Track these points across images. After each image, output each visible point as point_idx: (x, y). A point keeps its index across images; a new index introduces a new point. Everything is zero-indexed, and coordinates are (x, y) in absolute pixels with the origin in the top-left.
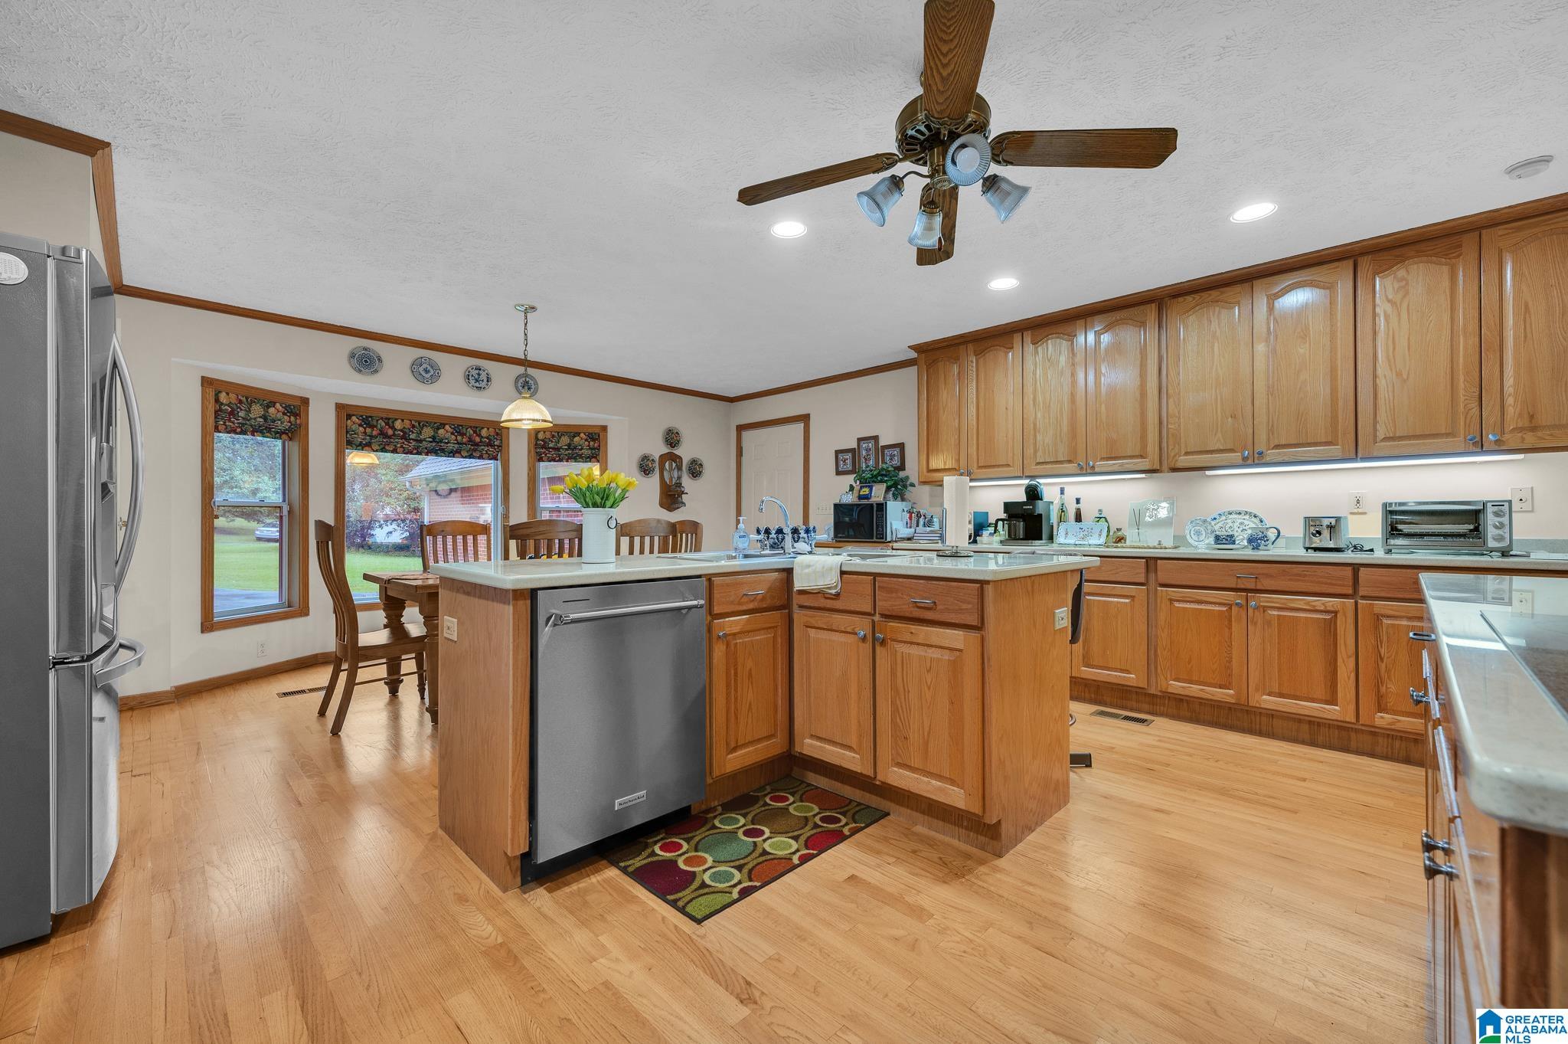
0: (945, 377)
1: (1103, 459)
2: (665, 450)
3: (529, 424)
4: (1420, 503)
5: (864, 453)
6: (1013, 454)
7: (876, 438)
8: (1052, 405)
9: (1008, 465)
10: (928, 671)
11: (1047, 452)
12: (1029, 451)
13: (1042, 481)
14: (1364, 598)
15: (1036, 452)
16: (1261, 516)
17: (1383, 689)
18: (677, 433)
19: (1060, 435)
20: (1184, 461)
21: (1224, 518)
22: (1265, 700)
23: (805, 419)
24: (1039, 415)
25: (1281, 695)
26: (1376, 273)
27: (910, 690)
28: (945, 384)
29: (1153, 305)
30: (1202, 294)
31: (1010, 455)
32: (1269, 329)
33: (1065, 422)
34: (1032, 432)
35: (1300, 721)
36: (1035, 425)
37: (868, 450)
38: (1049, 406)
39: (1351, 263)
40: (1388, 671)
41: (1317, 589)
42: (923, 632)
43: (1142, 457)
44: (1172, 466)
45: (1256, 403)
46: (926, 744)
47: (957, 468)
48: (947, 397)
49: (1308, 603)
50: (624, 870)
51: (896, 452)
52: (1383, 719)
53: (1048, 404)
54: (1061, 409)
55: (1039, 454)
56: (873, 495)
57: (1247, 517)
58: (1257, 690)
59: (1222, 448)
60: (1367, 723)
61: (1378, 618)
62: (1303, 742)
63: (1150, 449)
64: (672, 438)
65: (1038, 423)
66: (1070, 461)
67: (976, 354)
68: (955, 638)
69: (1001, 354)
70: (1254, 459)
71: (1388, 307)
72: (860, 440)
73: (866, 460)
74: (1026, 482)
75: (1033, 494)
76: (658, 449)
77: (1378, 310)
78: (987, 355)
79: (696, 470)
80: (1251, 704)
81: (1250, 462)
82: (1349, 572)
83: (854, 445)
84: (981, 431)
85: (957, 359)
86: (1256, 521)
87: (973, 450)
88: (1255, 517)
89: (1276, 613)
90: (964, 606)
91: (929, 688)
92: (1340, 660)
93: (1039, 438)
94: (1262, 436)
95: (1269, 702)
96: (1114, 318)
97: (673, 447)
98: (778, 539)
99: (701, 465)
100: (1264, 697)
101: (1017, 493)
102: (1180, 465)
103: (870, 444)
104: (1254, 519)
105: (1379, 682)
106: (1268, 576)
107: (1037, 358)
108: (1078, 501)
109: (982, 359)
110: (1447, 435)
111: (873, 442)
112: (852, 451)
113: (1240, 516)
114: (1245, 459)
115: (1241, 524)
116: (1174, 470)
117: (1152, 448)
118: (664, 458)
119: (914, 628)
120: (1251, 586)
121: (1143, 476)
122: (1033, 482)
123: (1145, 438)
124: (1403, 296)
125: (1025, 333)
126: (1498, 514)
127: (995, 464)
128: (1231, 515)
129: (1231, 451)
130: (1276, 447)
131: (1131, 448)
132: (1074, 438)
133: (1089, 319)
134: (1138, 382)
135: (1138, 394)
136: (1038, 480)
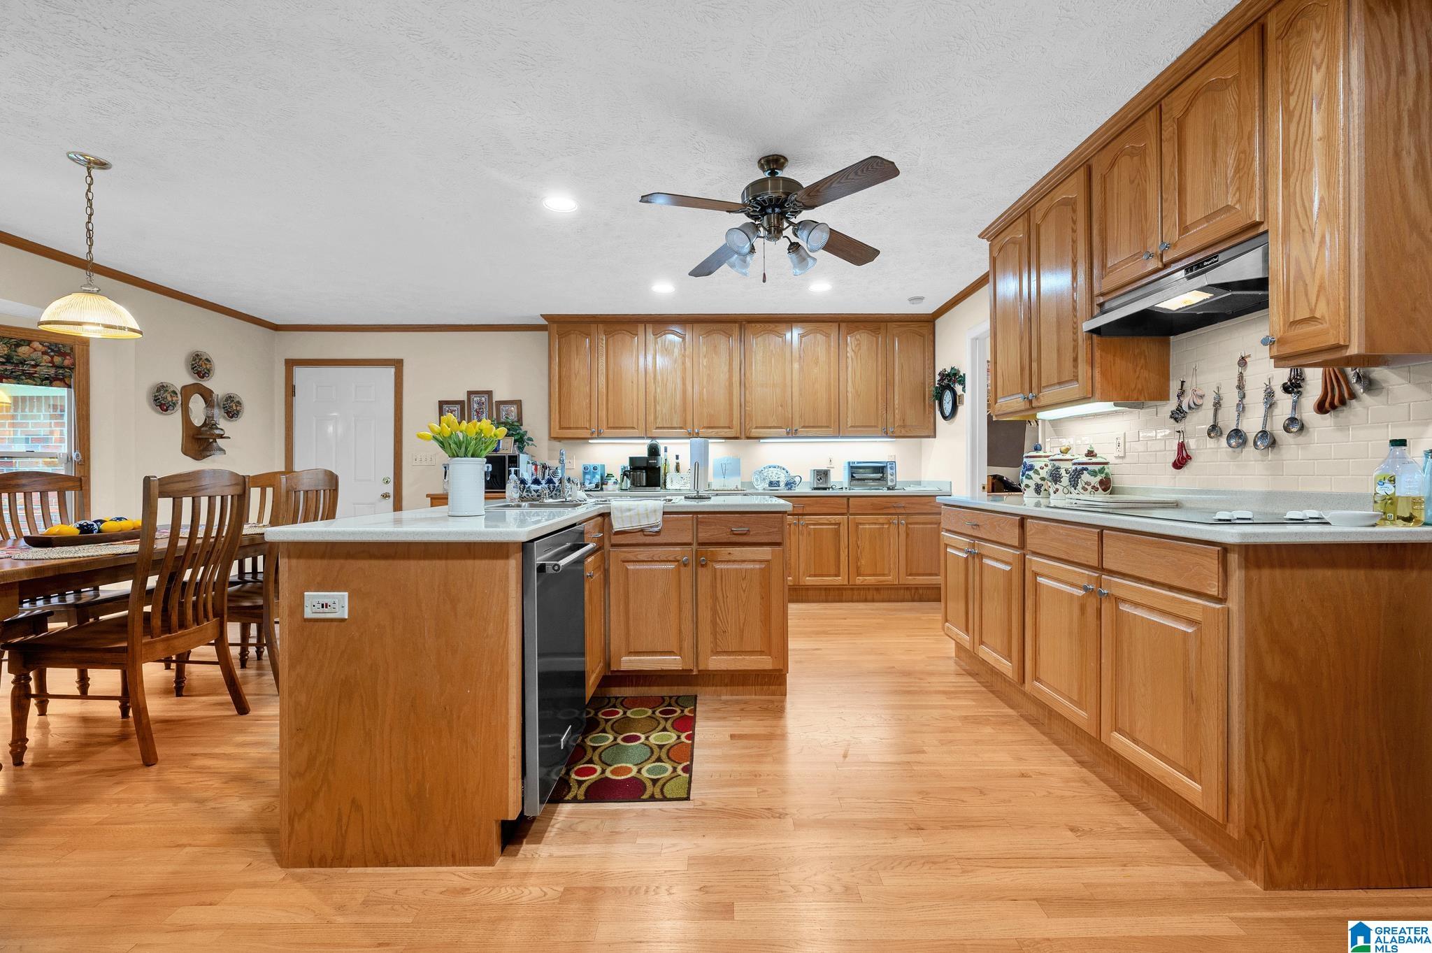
0: (577, 347)
1: (704, 428)
2: (189, 380)
3: (100, 332)
4: (858, 463)
5: (476, 406)
6: (638, 419)
7: (489, 393)
8: (668, 384)
9: (633, 428)
10: (743, 579)
11: (665, 420)
12: (651, 418)
13: (660, 441)
14: (851, 514)
15: (656, 418)
16: (787, 469)
17: (859, 564)
18: (207, 360)
19: (675, 408)
20: (754, 432)
21: (766, 470)
22: (808, 580)
23: (398, 364)
24: (658, 390)
25: (815, 576)
26: (848, 334)
27: (728, 595)
28: (577, 355)
29: (737, 325)
30: (766, 325)
31: (635, 420)
32: (800, 355)
33: (678, 397)
34: (653, 404)
35: (821, 589)
36: (655, 398)
37: (480, 404)
38: (666, 384)
39: (837, 324)
40: (861, 553)
41: (830, 511)
42: (737, 552)
43: (729, 428)
44: (748, 435)
45: (794, 399)
46: (742, 631)
47: (588, 427)
48: (579, 365)
49: (827, 520)
50: (575, 800)
51: (513, 409)
52: (859, 580)
53: (665, 382)
54: (675, 389)
55: (659, 420)
56: (501, 447)
57: (779, 470)
58: (804, 575)
59: (776, 425)
60: (853, 584)
61: (858, 524)
62: (823, 602)
63: (734, 422)
64: (200, 366)
65: (658, 397)
66: (681, 428)
67: (606, 333)
68: (765, 553)
69: (627, 338)
70: (792, 434)
71: (853, 354)
72: (470, 393)
73: (478, 413)
74: (649, 441)
75: (654, 451)
76: (181, 378)
77: (848, 354)
78: (615, 336)
79: (232, 409)
80: (801, 584)
81: (790, 435)
82: (845, 500)
83: (464, 397)
84: (611, 398)
85: (588, 335)
86: (784, 472)
87: (603, 413)
88: (783, 469)
89: (812, 527)
90: (772, 530)
91: (744, 591)
92: (841, 550)
93: (658, 408)
94: (797, 420)
95: (809, 580)
96: (711, 329)
97: (203, 377)
98: (549, 488)
99: (239, 403)
100: (807, 578)
101: (641, 450)
102: (753, 435)
103: (483, 399)
104: (782, 471)
105: (858, 559)
106: (809, 505)
107: (657, 346)
108: (677, 457)
109: (611, 339)
110: (875, 426)
111: (486, 396)
112: (461, 403)
113: (776, 470)
114: (788, 433)
115: (777, 474)
116: (748, 438)
117: (736, 422)
118: (188, 391)
119: (730, 549)
120: (801, 512)
121: (724, 441)
122: (654, 442)
123: (731, 415)
124: (859, 349)
125: (647, 325)
126: (891, 468)
127: (622, 426)
128: (772, 469)
129: (781, 428)
130: (804, 427)
131: (723, 421)
132: (685, 410)
133: (695, 325)
134: (727, 376)
135: (727, 384)
136: (657, 440)
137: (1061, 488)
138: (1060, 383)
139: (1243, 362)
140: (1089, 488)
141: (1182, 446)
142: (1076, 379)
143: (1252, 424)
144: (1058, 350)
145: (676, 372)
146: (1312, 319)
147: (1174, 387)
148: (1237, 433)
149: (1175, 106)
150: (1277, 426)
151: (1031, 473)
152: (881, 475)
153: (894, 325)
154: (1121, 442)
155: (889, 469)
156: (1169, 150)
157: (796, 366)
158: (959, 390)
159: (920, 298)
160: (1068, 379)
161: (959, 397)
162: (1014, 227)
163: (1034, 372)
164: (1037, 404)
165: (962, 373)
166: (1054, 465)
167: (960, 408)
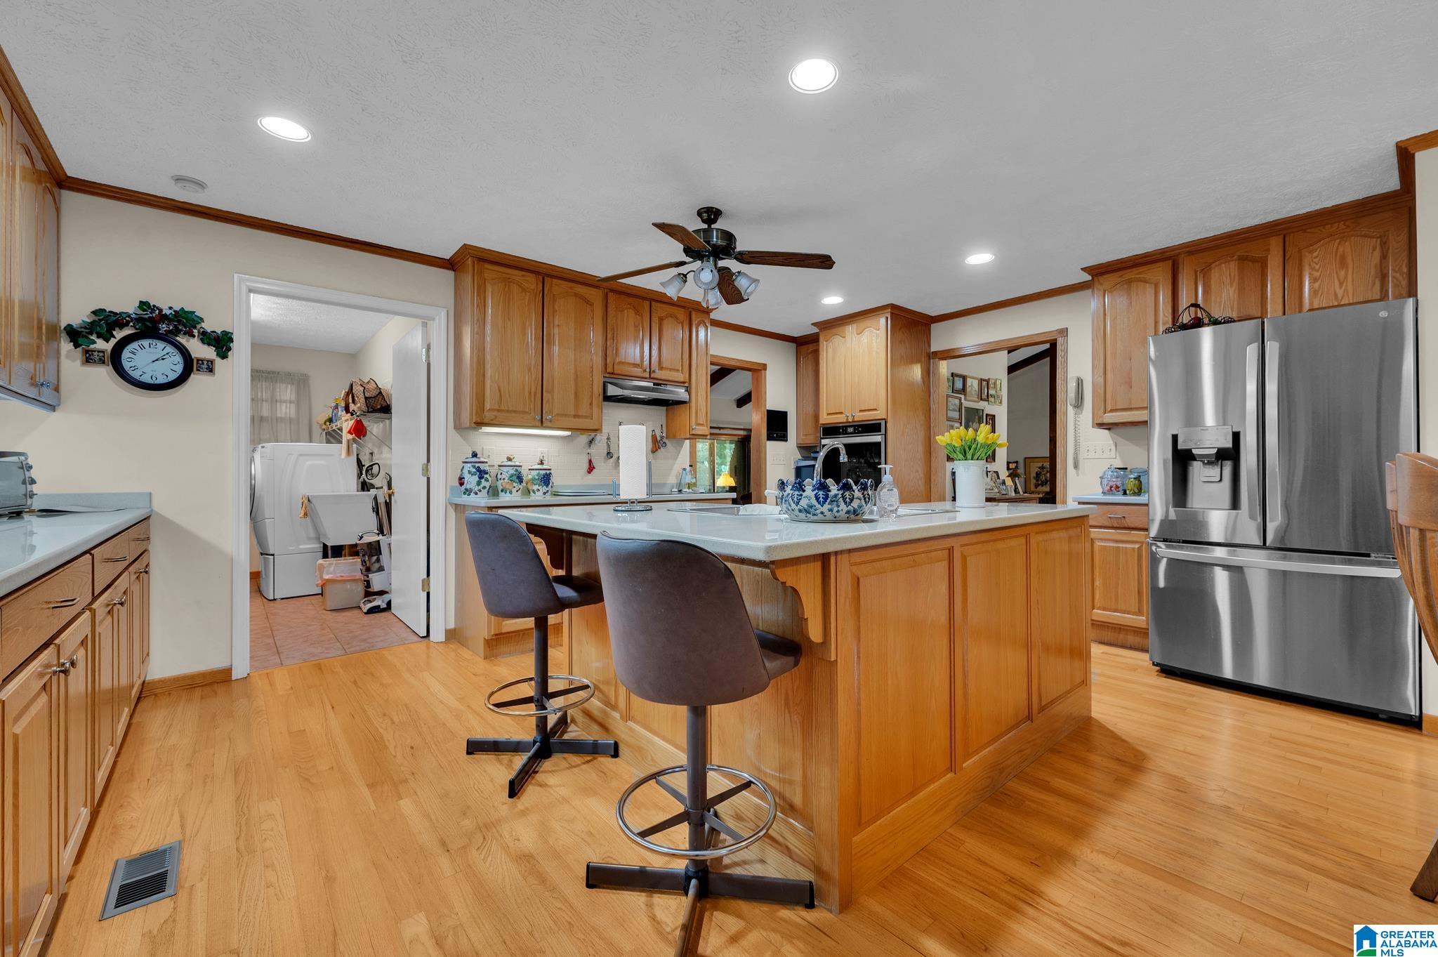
137: (520, 489)
138: (576, 416)
141: (590, 461)
142: (591, 417)
144: (576, 394)
149: (660, 310)
151: (487, 476)
154: (546, 456)
156: (655, 328)
158: (198, 349)
159: (201, 185)
160: (584, 414)
161: (198, 360)
162: (523, 276)
163: (548, 401)
164: (550, 424)
165: (212, 324)
166: (517, 470)
167: (196, 379)
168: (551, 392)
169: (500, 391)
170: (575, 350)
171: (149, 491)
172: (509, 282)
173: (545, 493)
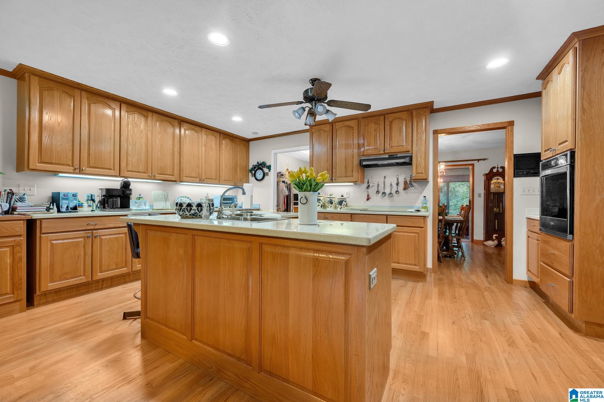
1: (158, 174)
6: (114, 164)
8: (136, 144)
9: (110, 169)
11: (134, 166)
12: (123, 164)
13: (130, 180)
15: (127, 165)
16: (190, 198)
19: (141, 160)
24: (130, 147)
26: (223, 139)
29: (177, 121)
31: (112, 164)
32: (205, 144)
34: (125, 155)
38: (135, 145)
39: (219, 134)
43: (172, 175)
45: (202, 165)
53: (134, 143)
54: (141, 149)
55: (129, 166)
57: (186, 198)
59: (194, 176)
63: (175, 173)
65: (129, 152)
66: (144, 173)
67: (89, 100)
71: (225, 148)
74: (122, 179)
77: (223, 149)
78: (96, 105)
81: (201, 182)
85: (72, 96)
86: (189, 199)
87: (85, 155)
88: (188, 198)
93: (129, 159)
96: (164, 119)
101: (115, 183)
102: (183, 180)
104: (188, 199)
107: (129, 120)
109: (93, 105)
110: (232, 181)
113: (184, 198)
121: (162, 182)
122: (125, 180)
123: (173, 169)
124: (227, 147)
125: (122, 105)
126: (236, 199)
127: (102, 167)
128: (182, 198)
129: (196, 178)
130: (206, 178)
131: (169, 171)
132: (147, 162)
133: (154, 114)
134: (172, 147)
135: (171, 151)
136: (128, 179)
137: (332, 206)
138: (345, 177)
139: (385, 177)
140: (345, 206)
141: (368, 195)
142: (353, 176)
143: (388, 191)
144: (345, 167)
145: (142, 138)
146: (422, 173)
147: (366, 181)
148: (384, 193)
149: (390, 117)
150: (394, 192)
151: (320, 201)
152: (232, 201)
153: (238, 140)
154: (348, 193)
155: (235, 199)
156: (387, 128)
157: (203, 149)
158: (266, 170)
159: (257, 133)
160: (349, 175)
161: (266, 173)
162: (325, 126)
163: (334, 172)
164: (335, 181)
165: (268, 164)
166: (330, 199)
167: (266, 177)
168: (336, 168)
169: (317, 171)
170: (345, 149)
171: (259, 204)
172: (320, 130)
173: (340, 208)
